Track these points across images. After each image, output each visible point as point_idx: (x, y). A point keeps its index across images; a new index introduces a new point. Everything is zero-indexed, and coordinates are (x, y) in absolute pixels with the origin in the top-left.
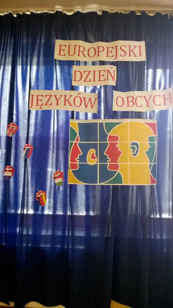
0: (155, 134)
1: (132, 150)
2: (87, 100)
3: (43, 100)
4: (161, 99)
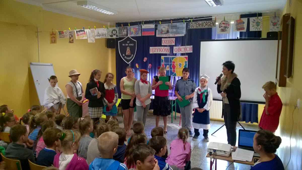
0: (187, 60)
1: (179, 66)
3: (153, 50)
4: (189, 49)
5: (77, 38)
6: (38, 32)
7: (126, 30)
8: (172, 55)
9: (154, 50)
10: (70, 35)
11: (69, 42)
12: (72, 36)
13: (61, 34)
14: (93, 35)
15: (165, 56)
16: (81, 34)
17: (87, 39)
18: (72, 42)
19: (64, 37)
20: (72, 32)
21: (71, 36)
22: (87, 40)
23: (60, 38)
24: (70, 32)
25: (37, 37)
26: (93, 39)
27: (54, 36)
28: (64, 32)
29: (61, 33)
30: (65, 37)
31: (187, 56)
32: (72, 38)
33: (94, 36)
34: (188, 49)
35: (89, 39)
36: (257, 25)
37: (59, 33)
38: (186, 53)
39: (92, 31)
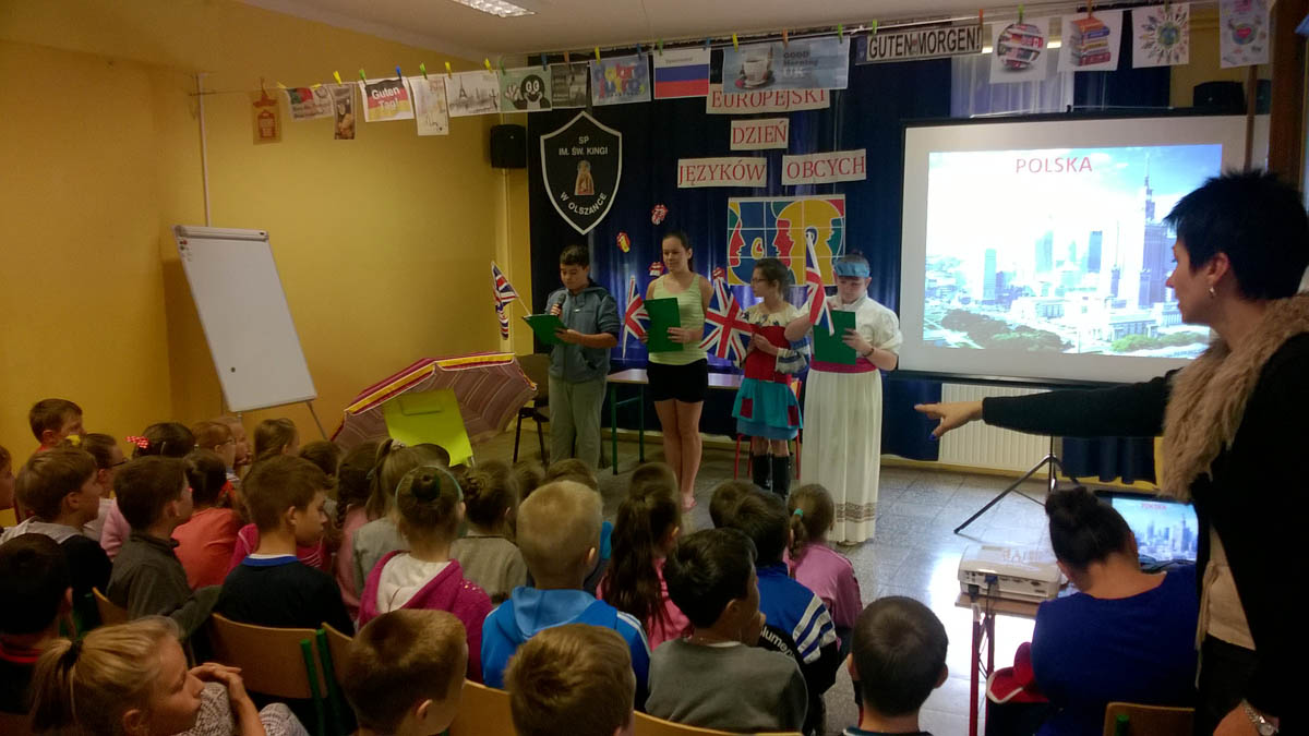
0: (842, 215)
2: (752, 169)
3: (694, 173)
4: (850, 165)
5: (369, 115)
6: (199, 94)
7: (584, 77)
8: (775, 195)
9: (697, 173)
10: (338, 102)
11: (336, 134)
12: (348, 110)
13: (300, 102)
14: (439, 103)
15: (743, 196)
16: (387, 99)
17: (415, 120)
18: (349, 134)
19: (313, 115)
20: (347, 91)
21: (346, 107)
22: (412, 123)
23: (296, 116)
24: (339, 93)
25: (197, 114)
26: (442, 121)
27: (267, 108)
28: (313, 91)
29: (300, 95)
30: (318, 113)
31: (842, 197)
32: (347, 115)
33: (444, 108)
34: (847, 165)
35: (420, 121)
36: (1163, 39)
37: (289, 99)
38: (838, 183)
39: (436, 82)
